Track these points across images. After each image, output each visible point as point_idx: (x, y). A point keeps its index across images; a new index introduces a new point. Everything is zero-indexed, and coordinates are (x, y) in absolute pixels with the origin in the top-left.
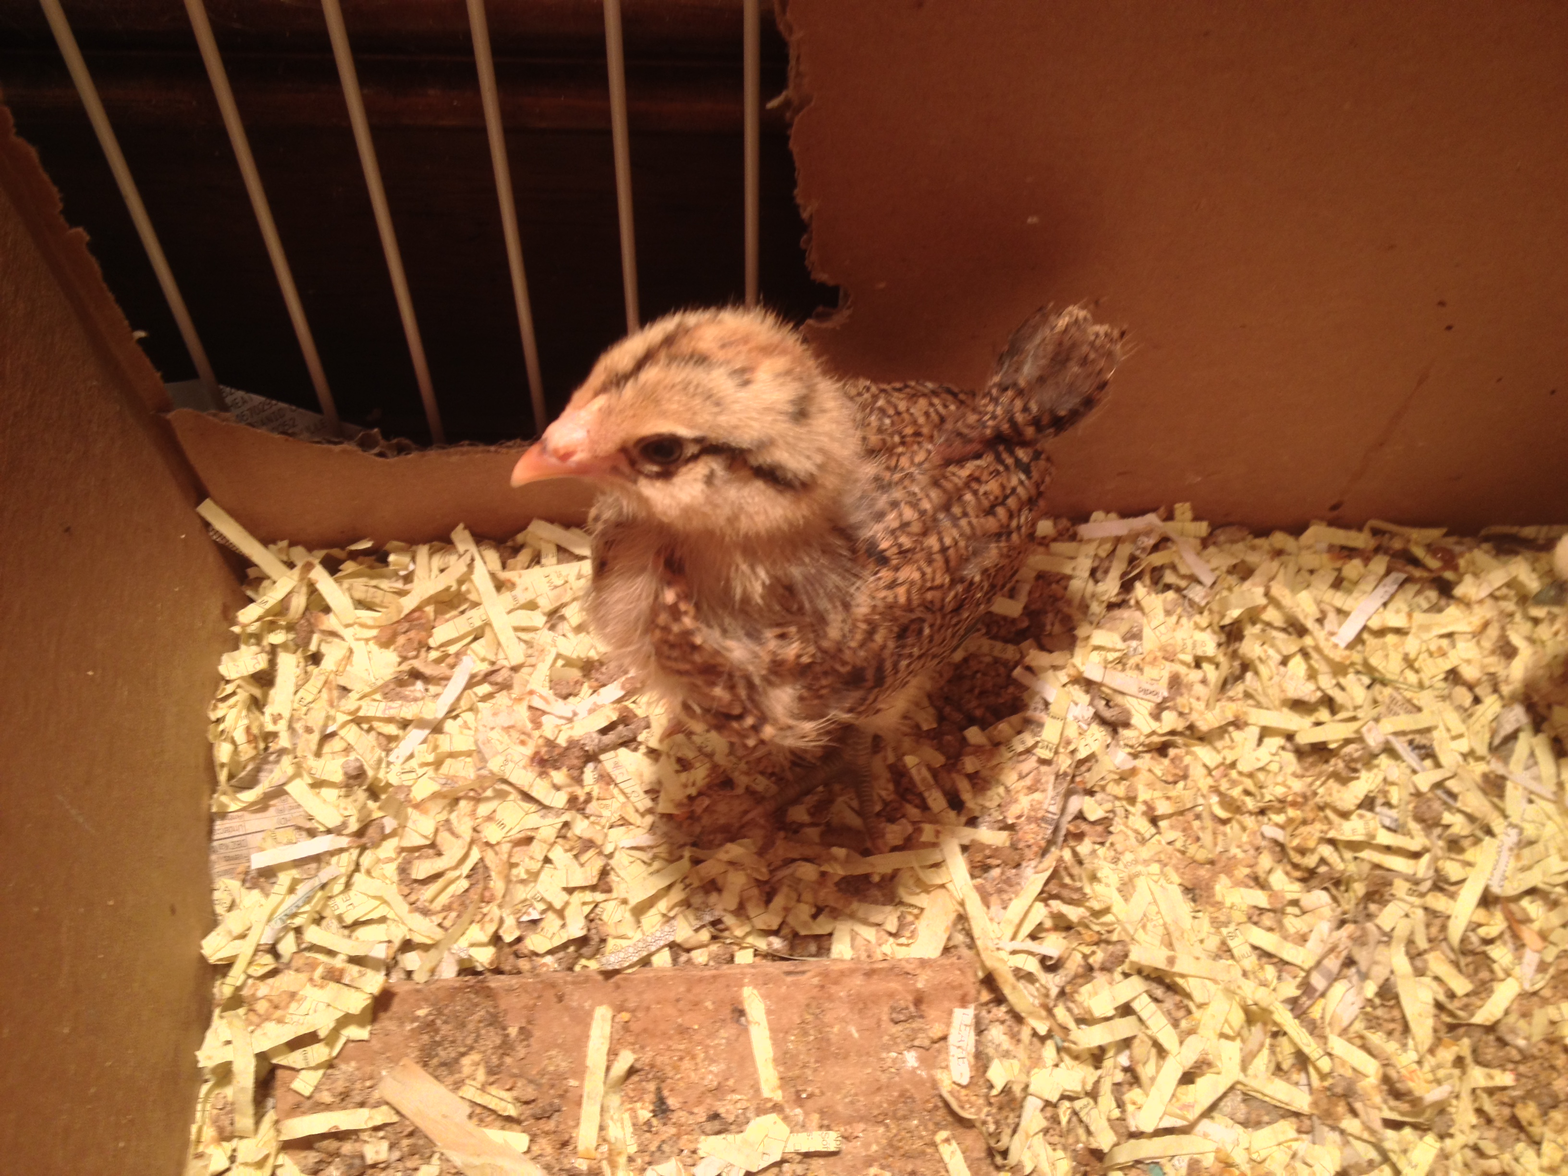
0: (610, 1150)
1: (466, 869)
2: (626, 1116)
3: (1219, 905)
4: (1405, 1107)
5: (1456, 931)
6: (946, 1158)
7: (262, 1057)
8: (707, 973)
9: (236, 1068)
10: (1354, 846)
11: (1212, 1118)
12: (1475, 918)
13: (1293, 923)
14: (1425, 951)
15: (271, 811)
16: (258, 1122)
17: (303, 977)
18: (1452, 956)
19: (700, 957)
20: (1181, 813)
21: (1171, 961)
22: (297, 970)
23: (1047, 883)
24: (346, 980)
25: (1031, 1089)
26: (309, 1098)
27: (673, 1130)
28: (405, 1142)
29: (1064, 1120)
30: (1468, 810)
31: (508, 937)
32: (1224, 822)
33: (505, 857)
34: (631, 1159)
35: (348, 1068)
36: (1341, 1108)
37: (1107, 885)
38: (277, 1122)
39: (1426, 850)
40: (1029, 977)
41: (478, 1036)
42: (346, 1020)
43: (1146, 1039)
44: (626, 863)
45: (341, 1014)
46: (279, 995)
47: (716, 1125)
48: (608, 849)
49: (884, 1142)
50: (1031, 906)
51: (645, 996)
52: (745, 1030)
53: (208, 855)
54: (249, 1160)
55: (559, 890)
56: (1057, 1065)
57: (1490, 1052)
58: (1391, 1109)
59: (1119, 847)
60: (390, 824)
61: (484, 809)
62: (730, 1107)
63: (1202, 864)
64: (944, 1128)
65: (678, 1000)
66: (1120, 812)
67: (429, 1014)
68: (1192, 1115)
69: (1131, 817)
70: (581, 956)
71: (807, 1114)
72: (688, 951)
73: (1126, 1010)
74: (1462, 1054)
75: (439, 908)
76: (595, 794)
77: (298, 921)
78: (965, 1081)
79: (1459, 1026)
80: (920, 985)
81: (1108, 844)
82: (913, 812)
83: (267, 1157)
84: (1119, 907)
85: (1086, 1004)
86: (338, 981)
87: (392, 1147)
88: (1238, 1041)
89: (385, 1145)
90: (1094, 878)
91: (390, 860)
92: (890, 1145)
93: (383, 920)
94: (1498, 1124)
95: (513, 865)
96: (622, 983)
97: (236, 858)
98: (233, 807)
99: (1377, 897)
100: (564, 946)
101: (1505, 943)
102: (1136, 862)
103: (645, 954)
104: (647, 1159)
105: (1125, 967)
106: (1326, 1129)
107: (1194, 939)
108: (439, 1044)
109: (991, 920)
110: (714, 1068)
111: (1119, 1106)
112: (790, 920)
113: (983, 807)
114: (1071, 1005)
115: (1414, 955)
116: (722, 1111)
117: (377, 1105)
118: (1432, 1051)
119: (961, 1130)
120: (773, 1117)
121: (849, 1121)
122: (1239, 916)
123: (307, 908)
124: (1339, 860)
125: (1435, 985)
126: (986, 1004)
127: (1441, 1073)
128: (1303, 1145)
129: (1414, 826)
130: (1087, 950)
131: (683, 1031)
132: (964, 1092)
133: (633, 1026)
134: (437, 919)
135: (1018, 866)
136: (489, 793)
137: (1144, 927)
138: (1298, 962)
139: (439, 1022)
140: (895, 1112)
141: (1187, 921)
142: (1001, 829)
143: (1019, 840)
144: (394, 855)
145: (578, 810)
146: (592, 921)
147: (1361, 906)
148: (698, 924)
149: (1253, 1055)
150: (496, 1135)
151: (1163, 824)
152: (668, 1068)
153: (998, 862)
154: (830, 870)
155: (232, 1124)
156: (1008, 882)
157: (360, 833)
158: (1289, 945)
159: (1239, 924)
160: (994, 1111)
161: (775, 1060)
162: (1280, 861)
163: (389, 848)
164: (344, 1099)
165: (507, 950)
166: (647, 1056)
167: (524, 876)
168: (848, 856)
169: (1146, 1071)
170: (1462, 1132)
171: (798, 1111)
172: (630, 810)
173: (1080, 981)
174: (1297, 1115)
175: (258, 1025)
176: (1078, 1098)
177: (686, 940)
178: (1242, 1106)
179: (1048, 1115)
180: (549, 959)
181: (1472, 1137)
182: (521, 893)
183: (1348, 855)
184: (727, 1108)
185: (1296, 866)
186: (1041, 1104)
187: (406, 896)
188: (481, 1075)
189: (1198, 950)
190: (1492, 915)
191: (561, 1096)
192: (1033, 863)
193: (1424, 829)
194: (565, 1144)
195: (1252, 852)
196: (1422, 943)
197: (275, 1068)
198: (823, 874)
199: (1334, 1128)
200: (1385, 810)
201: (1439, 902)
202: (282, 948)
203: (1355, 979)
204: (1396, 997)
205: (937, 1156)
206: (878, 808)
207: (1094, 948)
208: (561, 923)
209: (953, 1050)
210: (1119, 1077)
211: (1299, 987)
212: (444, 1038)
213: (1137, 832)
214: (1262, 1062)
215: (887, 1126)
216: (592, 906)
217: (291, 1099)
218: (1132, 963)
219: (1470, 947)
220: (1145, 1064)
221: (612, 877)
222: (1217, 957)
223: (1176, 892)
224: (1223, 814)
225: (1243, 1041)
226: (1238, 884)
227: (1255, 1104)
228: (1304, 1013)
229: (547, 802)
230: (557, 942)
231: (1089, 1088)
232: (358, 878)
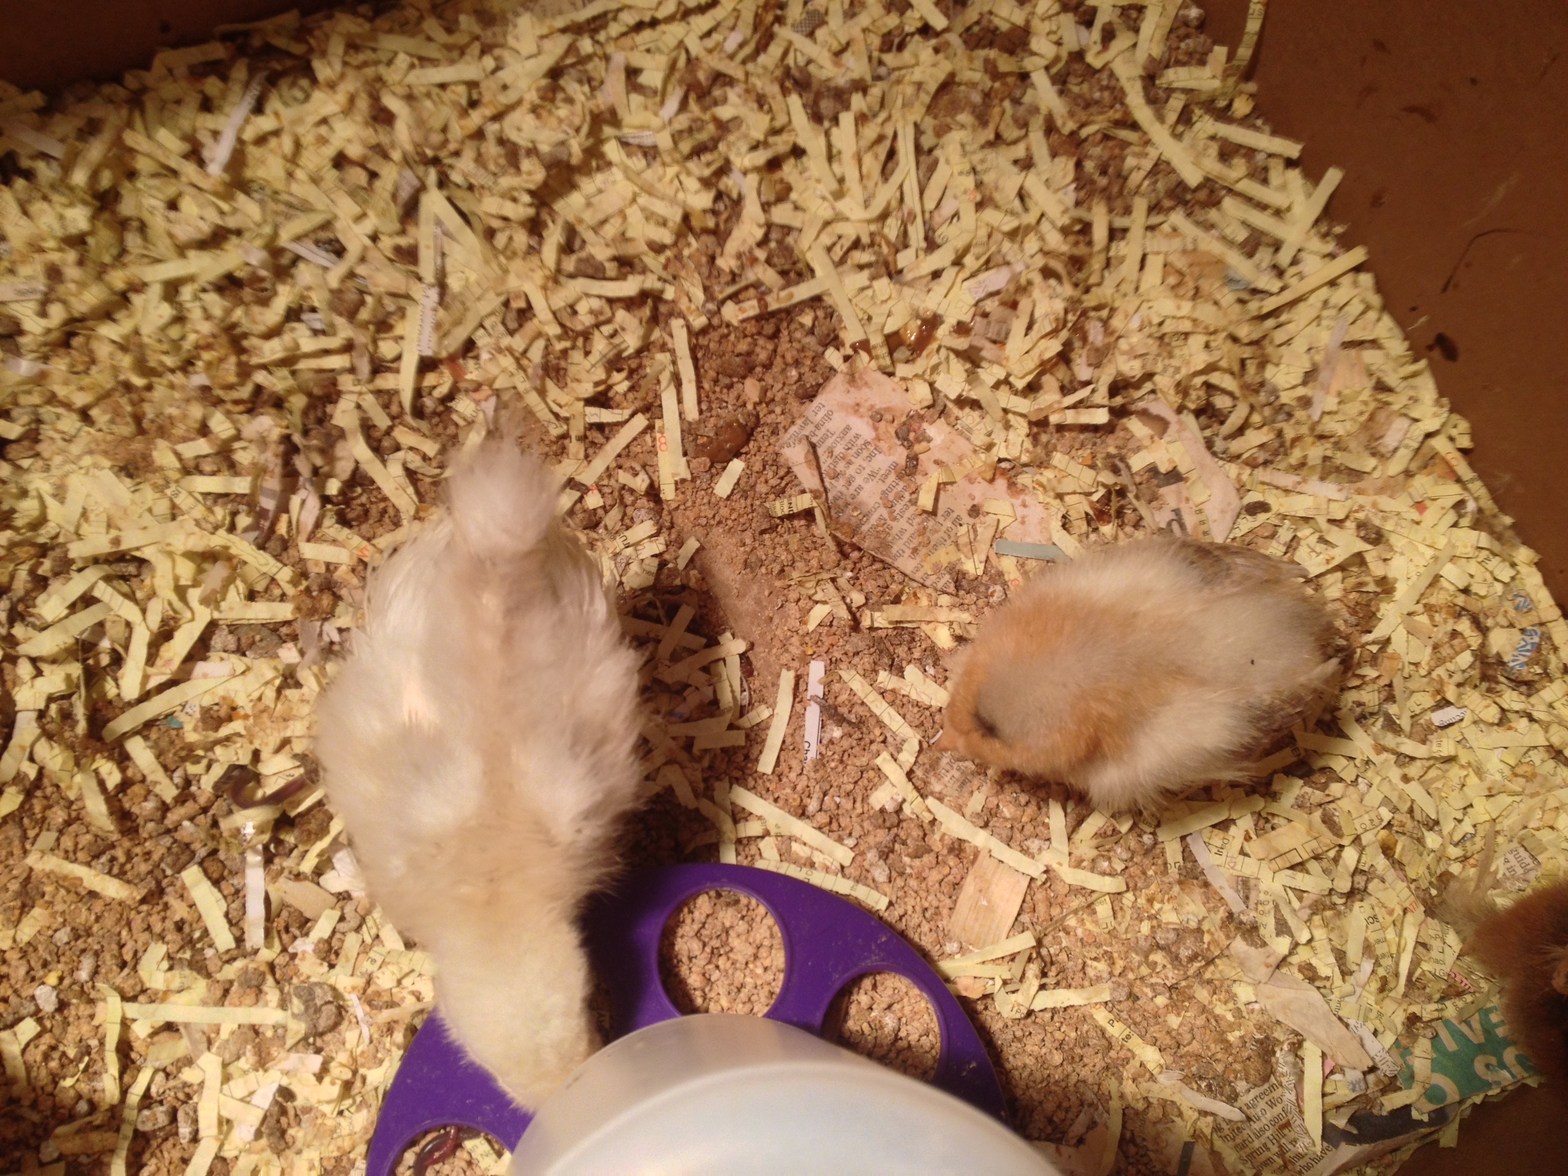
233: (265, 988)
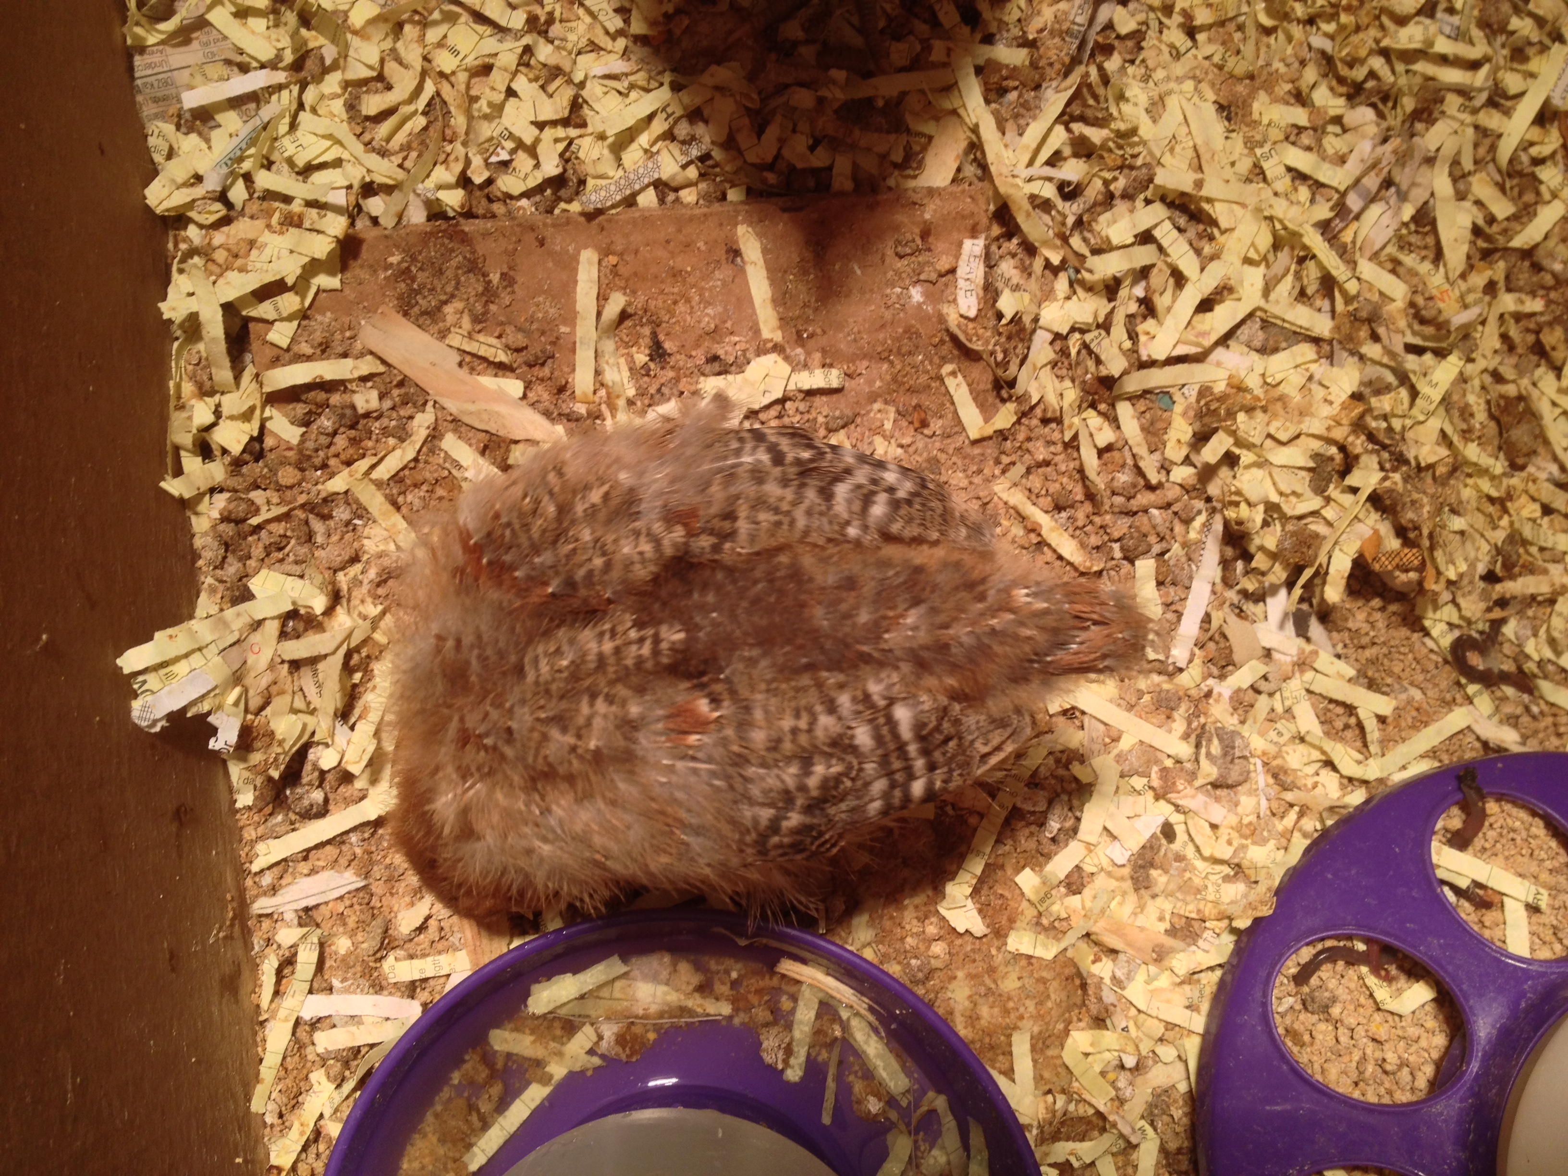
0: (609, 394)
1: (421, 103)
2: (622, 361)
3: (1256, 123)
4: (1429, 330)
5: (1506, 149)
6: (952, 390)
7: (229, 308)
8: (697, 211)
9: (202, 318)
10: (1409, 56)
11: (1228, 347)
12: (1528, 137)
13: (1333, 143)
14: (1469, 173)
15: (195, 45)
16: (237, 378)
17: (260, 223)
18: (1498, 178)
19: (689, 196)
20: (1222, 23)
21: (1199, 184)
22: (252, 217)
23: (1068, 104)
24: (307, 224)
25: (1041, 322)
26: (288, 350)
27: (671, 374)
28: (396, 392)
29: (1073, 352)
30: (1540, 12)
31: (478, 179)
32: (1268, 31)
33: (463, 87)
34: (630, 403)
35: (323, 319)
36: (1364, 333)
37: (1136, 104)
38: (257, 375)
39: (1487, 59)
40: (1045, 205)
41: (458, 283)
42: (313, 267)
43: (1165, 268)
44: (600, 95)
45: (307, 259)
46: (238, 244)
47: (716, 366)
48: (578, 77)
49: (888, 377)
50: (1050, 130)
51: (632, 238)
52: (742, 271)
53: (133, 97)
54: (235, 413)
55: (527, 124)
56: (1068, 298)
57: (1524, 276)
58: (1415, 333)
59: (1151, 63)
60: (330, 53)
61: (433, 35)
62: (729, 348)
63: (1240, 79)
64: (951, 361)
65: (668, 242)
66: (1153, 24)
67: (403, 261)
68: (1208, 342)
69: (1165, 31)
70: (559, 199)
71: (808, 353)
72: (676, 190)
73: (1146, 238)
74: (1496, 278)
75: (397, 148)
76: (557, 14)
77: (246, 166)
78: (972, 313)
79: (1496, 250)
80: (927, 216)
81: (1137, 62)
82: (922, 28)
83: (252, 409)
84: (1146, 129)
85: (1103, 234)
86: (299, 225)
87: (382, 397)
88: (1262, 267)
89: (374, 394)
90: (1121, 97)
91: (336, 96)
92: (894, 380)
93: (337, 163)
94: (1520, 351)
95: (475, 99)
96: (605, 224)
97: (165, 98)
98: (151, 40)
99: (1425, 116)
100: (539, 189)
101: (1556, 164)
102: (1168, 79)
103: (628, 192)
104: (647, 402)
105: (1149, 193)
106: (1345, 354)
107: (1225, 161)
108: (418, 292)
109: (1006, 146)
110: (709, 311)
111: (1130, 338)
112: (786, 153)
113: (1000, 21)
114: (1088, 235)
115: (1458, 177)
116: (721, 352)
117: (361, 355)
118: (1463, 276)
119: (967, 363)
120: (773, 357)
121: (853, 359)
122: (1275, 134)
123: (252, 151)
124: (1389, 73)
125: (1475, 209)
126: (997, 239)
127: (1470, 299)
128: (1319, 369)
129: (1477, 33)
130: (1108, 175)
131: (676, 274)
132: (971, 325)
133: (622, 269)
134: (397, 159)
135: (1037, 87)
136: (436, 15)
137: (1172, 150)
138: (1334, 184)
139: (414, 269)
140: (899, 349)
141: (1219, 142)
142: (1020, 46)
143: (1041, 57)
144: (339, 91)
145: (539, 33)
146: (567, 161)
147: (1407, 125)
148: (684, 160)
149: (1279, 280)
150: (489, 381)
151: (1201, 37)
152: (663, 312)
153: (1017, 83)
154: (828, 94)
155: (211, 379)
156: (1026, 106)
157: (297, 66)
158: (1326, 166)
159: (1275, 143)
160: (1003, 339)
161: (774, 300)
162: (1325, 76)
163: (332, 83)
164: (324, 350)
165: (478, 193)
166: (640, 300)
167: (486, 110)
168: (847, 79)
169: (1161, 302)
170: (1484, 356)
171: (799, 350)
172: (600, 31)
173: (1099, 209)
174: (1316, 341)
175: (221, 275)
176: (1089, 331)
177: (673, 177)
178: (1260, 333)
179: (1058, 348)
180: (524, 202)
181: (1493, 363)
182: (486, 130)
183: (1400, 67)
184: (726, 350)
185: (1341, 80)
186: (1049, 337)
187: (358, 136)
188: (466, 323)
189: (1228, 172)
190: (1547, 132)
191: (553, 343)
192: (1054, 84)
193: (1487, 37)
194: (561, 389)
195: (1296, 65)
196: (1467, 164)
197: (249, 319)
198: (821, 100)
199: (1352, 353)
200: (1447, 17)
201: (1492, 120)
202: (232, 195)
203: (1393, 201)
204: (1433, 223)
205: (943, 389)
206: (882, 24)
207: (1117, 173)
208: (532, 162)
209: (961, 283)
210: (1133, 307)
211: (1332, 209)
212: (422, 286)
213: (1172, 46)
214: (1286, 287)
215: (891, 363)
216: (565, 143)
217: (269, 353)
218: (1157, 187)
219: (1518, 168)
220: (1161, 294)
221: (586, 110)
222: (1248, 180)
223: (1210, 110)
224: (1267, 22)
225: (1268, 266)
226: (1275, 100)
227: (1275, 330)
228: (1335, 237)
229: (503, 23)
230: (532, 183)
231: (1101, 320)
232: (303, 116)
233: (1176, 715)
